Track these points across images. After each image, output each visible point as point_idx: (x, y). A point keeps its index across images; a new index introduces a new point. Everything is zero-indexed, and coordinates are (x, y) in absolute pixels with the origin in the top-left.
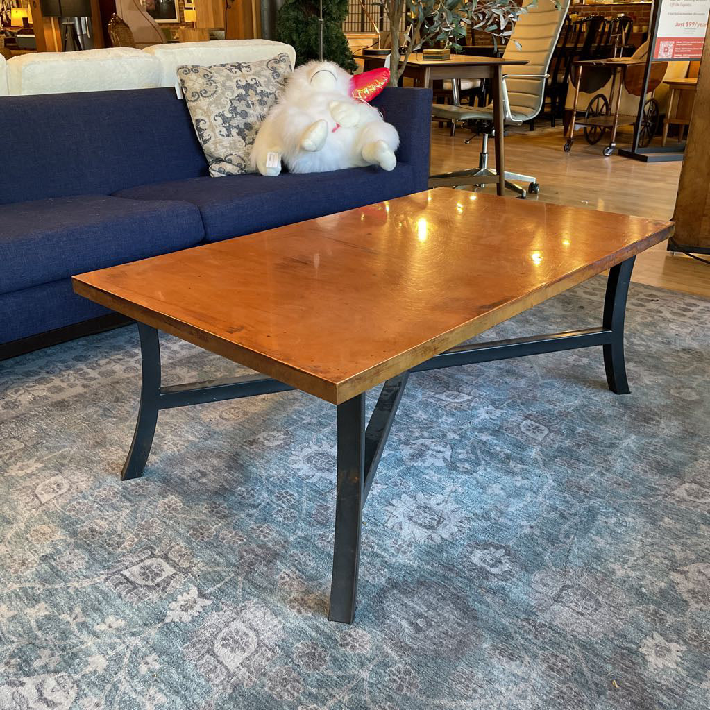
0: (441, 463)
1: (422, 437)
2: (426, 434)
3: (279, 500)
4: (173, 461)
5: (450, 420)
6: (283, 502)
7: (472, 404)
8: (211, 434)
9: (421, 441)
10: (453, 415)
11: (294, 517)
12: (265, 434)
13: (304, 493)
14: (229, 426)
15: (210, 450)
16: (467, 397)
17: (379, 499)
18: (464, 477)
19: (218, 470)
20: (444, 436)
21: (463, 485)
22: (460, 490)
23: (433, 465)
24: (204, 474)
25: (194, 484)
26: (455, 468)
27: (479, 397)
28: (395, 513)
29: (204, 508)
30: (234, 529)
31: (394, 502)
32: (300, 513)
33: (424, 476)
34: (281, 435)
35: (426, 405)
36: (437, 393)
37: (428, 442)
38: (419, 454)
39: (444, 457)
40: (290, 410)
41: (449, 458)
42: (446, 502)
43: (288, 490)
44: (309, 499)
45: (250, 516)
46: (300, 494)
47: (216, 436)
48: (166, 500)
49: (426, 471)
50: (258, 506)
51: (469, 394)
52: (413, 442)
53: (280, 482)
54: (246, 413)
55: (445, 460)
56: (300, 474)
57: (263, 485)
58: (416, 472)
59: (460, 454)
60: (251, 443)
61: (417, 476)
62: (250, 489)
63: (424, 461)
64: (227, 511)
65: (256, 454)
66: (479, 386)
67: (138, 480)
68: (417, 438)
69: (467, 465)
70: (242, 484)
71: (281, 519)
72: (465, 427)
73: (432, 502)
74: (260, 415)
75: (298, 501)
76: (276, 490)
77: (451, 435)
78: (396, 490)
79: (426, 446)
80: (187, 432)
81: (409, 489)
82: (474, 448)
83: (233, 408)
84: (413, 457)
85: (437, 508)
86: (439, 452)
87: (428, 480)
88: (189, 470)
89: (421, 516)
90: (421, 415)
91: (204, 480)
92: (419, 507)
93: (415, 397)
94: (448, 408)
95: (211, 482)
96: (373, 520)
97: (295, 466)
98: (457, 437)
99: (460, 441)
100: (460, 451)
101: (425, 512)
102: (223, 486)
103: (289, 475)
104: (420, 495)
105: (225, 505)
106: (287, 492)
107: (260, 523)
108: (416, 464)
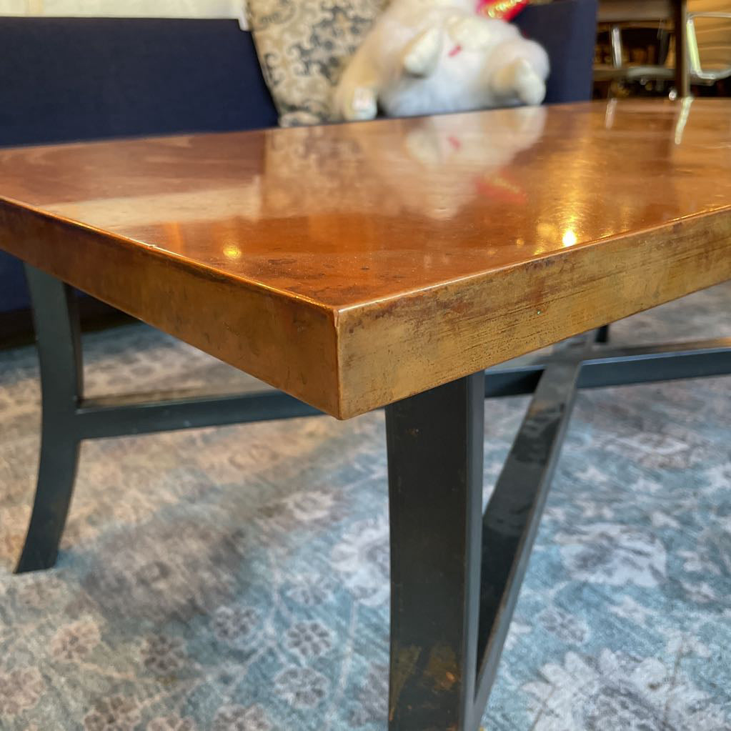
0: (648, 581)
1: (600, 519)
2: (608, 513)
3: (297, 644)
5: (654, 487)
6: (304, 651)
7: (693, 459)
8: (204, 492)
9: (599, 528)
10: (658, 478)
11: (320, 693)
12: (298, 497)
13: (352, 631)
14: (238, 478)
15: (193, 522)
16: (680, 446)
17: (513, 660)
18: (707, 618)
19: (193, 565)
20: (646, 519)
21: (706, 639)
22: (701, 650)
23: (629, 582)
24: (165, 572)
25: (139, 593)
26: (681, 594)
27: (704, 445)
28: (552, 704)
29: (137, 651)
30: (183, 713)
31: (549, 670)
32: (334, 681)
33: (614, 609)
34: (327, 501)
35: (602, 457)
36: (621, 436)
37: (614, 530)
38: (597, 557)
39: (652, 567)
40: (351, 454)
41: (662, 569)
42: (673, 682)
43: (319, 621)
44: (359, 649)
45: (226, 680)
46: (343, 632)
47: (212, 496)
48: (73, 626)
49: (617, 597)
50: (248, 656)
51: (683, 439)
52: (584, 528)
53: (307, 601)
54: (274, 456)
55: (655, 573)
56: (350, 584)
57: (270, 604)
58: (595, 599)
59: (685, 560)
60: (269, 512)
61: (597, 606)
62: (243, 611)
63: (609, 573)
64: (181, 663)
65: (274, 535)
66: (699, 427)
67: (42, 576)
68: (590, 521)
69: (706, 588)
70: (229, 598)
71: (290, 697)
72: (687, 503)
73: (639, 679)
74: (297, 461)
75: (336, 651)
76: (294, 619)
77: (659, 519)
78: (552, 641)
79: (610, 539)
80: (165, 485)
81: (581, 639)
82: (714, 548)
83: (256, 447)
84: (585, 562)
85: (656, 698)
86: (639, 553)
87: (623, 621)
88: (141, 561)
89: (615, 719)
90: (594, 474)
91: (161, 585)
92: (611, 691)
93: (579, 441)
94: (646, 464)
95: (171, 591)
96: (499, 718)
97: (343, 567)
98: (674, 524)
99: (681, 532)
100: (687, 554)
101: (624, 706)
102: (192, 601)
103: (328, 586)
104: (609, 658)
105: (184, 648)
106: (315, 627)
107: (242, 702)
108: (592, 579)
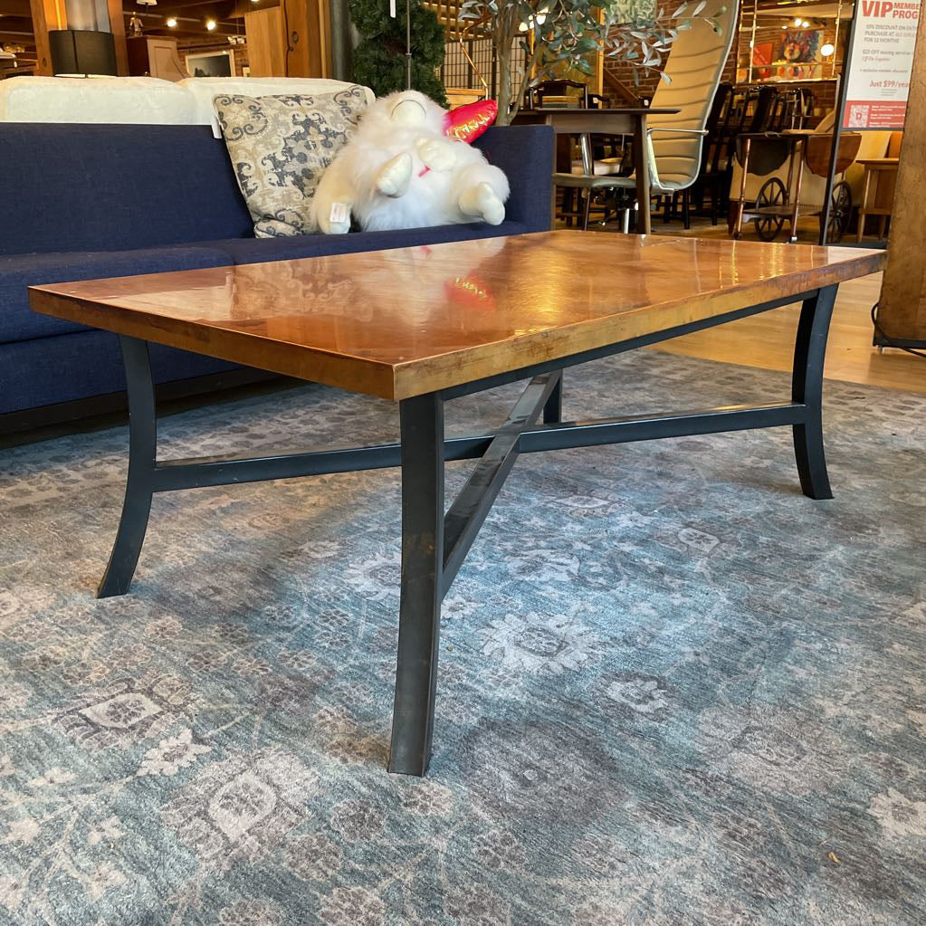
0: (565, 578)
1: (538, 547)
2: (543, 543)
3: (325, 621)
4: (173, 576)
5: (578, 528)
6: (332, 624)
7: (609, 510)
8: (234, 544)
9: (535, 552)
10: (582, 523)
11: (346, 642)
12: (312, 545)
13: (364, 613)
14: (260, 535)
15: (232, 564)
16: (602, 503)
17: (472, 619)
18: (597, 594)
19: (240, 586)
20: (570, 546)
21: (595, 603)
22: (592, 609)
23: (552, 579)
24: (218, 591)
25: (202, 602)
26: (585, 584)
27: (619, 502)
28: (495, 637)
29: (214, 631)
30: (255, 657)
31: (494, 623)
32: (355, 636)
33: (540, 593)
34: (335, 546)
35: (543, 511)
36: (560, 498)
37: (546, 553)
38: (534, 567)
39: (568, 571)
40: (350, 517)
41: (575, 572)
42: (571, 624)
43: (340, 610)
44: (369, 620)
45: (281, 640)
46: (358, 615)
47: (241, 546)
48: (159, 622)
49: (543, 587)
50: (294, 628)
51: (606, 499)
52: (525, 553)
53: (329, 600)
54: (286, 520)
55: (570, 573)
56: (358, 590)
57: (303, 603)
58: (527, 588)
59: (591, 566)
60: (291, 555)
61: (529, 592)
62: (284, 608)
63: (539, 576)
64: (246, 635)
65: (296, 567)
66: (618, 490)
67: (121, 598)
68: (530, 549)
69: (601, 580)
70: (270, 602)
71: (327, 645)
72: (600, 536)
73: (551, 624)
74: (306, 523)
75: (354, 622)
76: (322, 609)
77: (578, 545)
78: (498, 609)
79: (543, 558)
80: (200, 541)
81: (517, 608)
82: (612, 559)
83: (268, 514)
84: (523, 571)
85: (557, 631)
86: (562, 564)
87: (545, 598)
88: (196, 586)
89: (533, 641)
90: (537, 522)
91: (218, 598)
92: (532, 630)
93: (529, 502)
94: (575, 514)
95: (229, 599)
96: (462, 644)
97: (352, 581)
98: (589, 548)
99: (592, 552)
100: (592, 564)
101: (539, 635)
102: (244, 605)
103: (343, 592)
104: (533, 616)
105: (245, 627)
106: (338, 612)
107: (295, 649)
108: (527, 579)
